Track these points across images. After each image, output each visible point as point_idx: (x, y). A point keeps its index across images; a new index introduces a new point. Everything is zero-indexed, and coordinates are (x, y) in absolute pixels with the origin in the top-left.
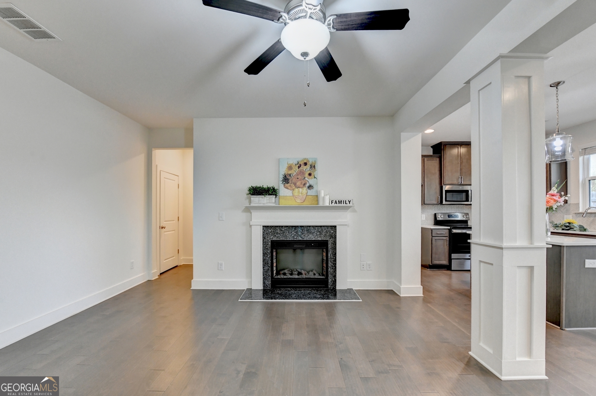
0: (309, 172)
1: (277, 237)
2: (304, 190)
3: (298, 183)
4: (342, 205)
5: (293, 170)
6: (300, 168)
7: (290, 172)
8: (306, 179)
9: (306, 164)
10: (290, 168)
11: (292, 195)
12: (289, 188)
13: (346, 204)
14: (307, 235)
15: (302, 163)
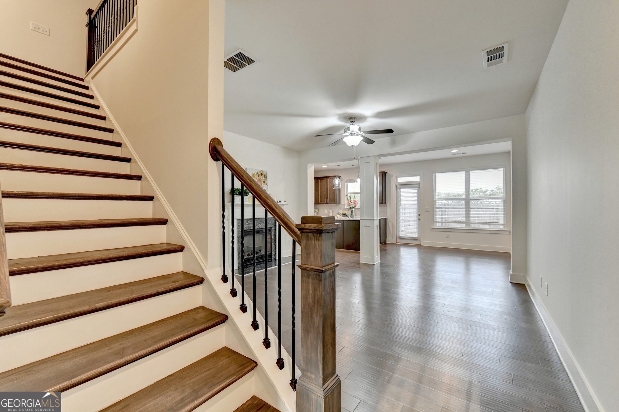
0: (264, 180)
1: (245, 227)
5: (255, 178)
6: (259, 177)
8: (262, 185)
9: (262, 174)
10: (253, 176)
13: (283, 203)
14: (261, 225)
15: (260, 173)
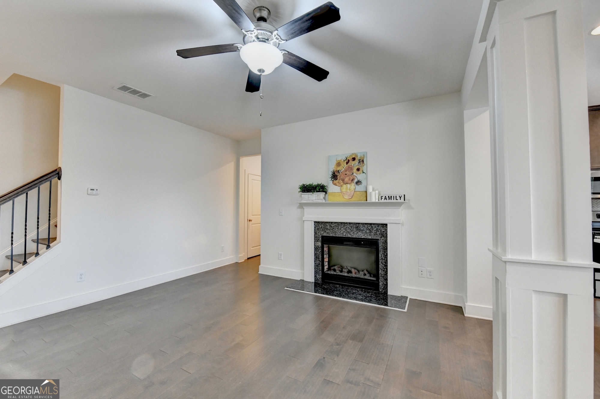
0: (358, 167)
1: (327, 233)
2: (353, 186)
3: (346, 179)
4: (393, 201)
5: (341, 166)
6: (348, 164)
7: (338, 169)
8: (354, 174)
9: (354, 159)
10: (339, 164)
11: (340, 192)
12: (338, 184)
13: (396, 199)
14: (356, 232)
15: (350, 159)
